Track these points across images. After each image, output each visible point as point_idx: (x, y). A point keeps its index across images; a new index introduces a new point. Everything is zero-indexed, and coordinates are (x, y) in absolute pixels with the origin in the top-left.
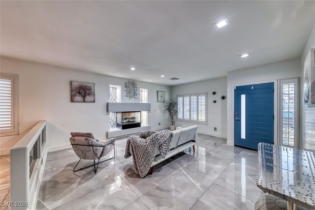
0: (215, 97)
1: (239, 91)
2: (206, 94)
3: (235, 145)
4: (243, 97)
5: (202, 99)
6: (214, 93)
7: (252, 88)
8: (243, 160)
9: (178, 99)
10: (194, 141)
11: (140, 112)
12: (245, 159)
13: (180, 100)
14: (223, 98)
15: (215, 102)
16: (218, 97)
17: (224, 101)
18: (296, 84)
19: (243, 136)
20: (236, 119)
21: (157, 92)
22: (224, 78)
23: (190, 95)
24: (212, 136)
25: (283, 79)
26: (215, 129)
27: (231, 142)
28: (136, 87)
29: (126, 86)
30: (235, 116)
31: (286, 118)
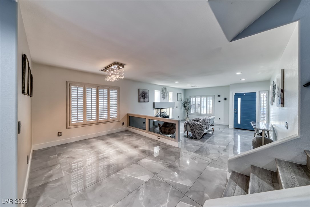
0: (219, 99)
1: (237, 96)
2: (213, 96)
3: (234, 128)
4: (239, 100)
5: (210, 99)
6: (219, 96)
7: (245, 94)
8: (239, 137)
9: (190, 99)
10: (213, 125)
11: (169, 108)
12: (240, 136)
13: (192, 100)
14: (225, 99)
15: (219, 101)
16: (221, 99)
17: (225, 101)
18: (267, 94)
19: (239, 122)
20: (235, 112)
21: (178, 94)
22: (228, 87)
23: (201, 97)
24: (218, 124)
25: (261, 91)
26: (220, 119)
27: (231, 126)
28: (167, 91)
29: (162, 91)
30: (234, 111)
31: (262, 112)
